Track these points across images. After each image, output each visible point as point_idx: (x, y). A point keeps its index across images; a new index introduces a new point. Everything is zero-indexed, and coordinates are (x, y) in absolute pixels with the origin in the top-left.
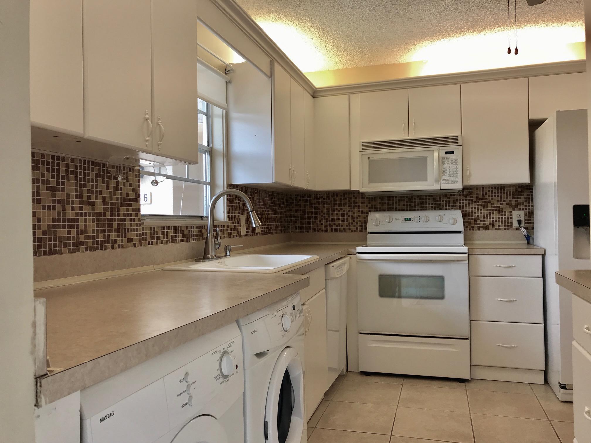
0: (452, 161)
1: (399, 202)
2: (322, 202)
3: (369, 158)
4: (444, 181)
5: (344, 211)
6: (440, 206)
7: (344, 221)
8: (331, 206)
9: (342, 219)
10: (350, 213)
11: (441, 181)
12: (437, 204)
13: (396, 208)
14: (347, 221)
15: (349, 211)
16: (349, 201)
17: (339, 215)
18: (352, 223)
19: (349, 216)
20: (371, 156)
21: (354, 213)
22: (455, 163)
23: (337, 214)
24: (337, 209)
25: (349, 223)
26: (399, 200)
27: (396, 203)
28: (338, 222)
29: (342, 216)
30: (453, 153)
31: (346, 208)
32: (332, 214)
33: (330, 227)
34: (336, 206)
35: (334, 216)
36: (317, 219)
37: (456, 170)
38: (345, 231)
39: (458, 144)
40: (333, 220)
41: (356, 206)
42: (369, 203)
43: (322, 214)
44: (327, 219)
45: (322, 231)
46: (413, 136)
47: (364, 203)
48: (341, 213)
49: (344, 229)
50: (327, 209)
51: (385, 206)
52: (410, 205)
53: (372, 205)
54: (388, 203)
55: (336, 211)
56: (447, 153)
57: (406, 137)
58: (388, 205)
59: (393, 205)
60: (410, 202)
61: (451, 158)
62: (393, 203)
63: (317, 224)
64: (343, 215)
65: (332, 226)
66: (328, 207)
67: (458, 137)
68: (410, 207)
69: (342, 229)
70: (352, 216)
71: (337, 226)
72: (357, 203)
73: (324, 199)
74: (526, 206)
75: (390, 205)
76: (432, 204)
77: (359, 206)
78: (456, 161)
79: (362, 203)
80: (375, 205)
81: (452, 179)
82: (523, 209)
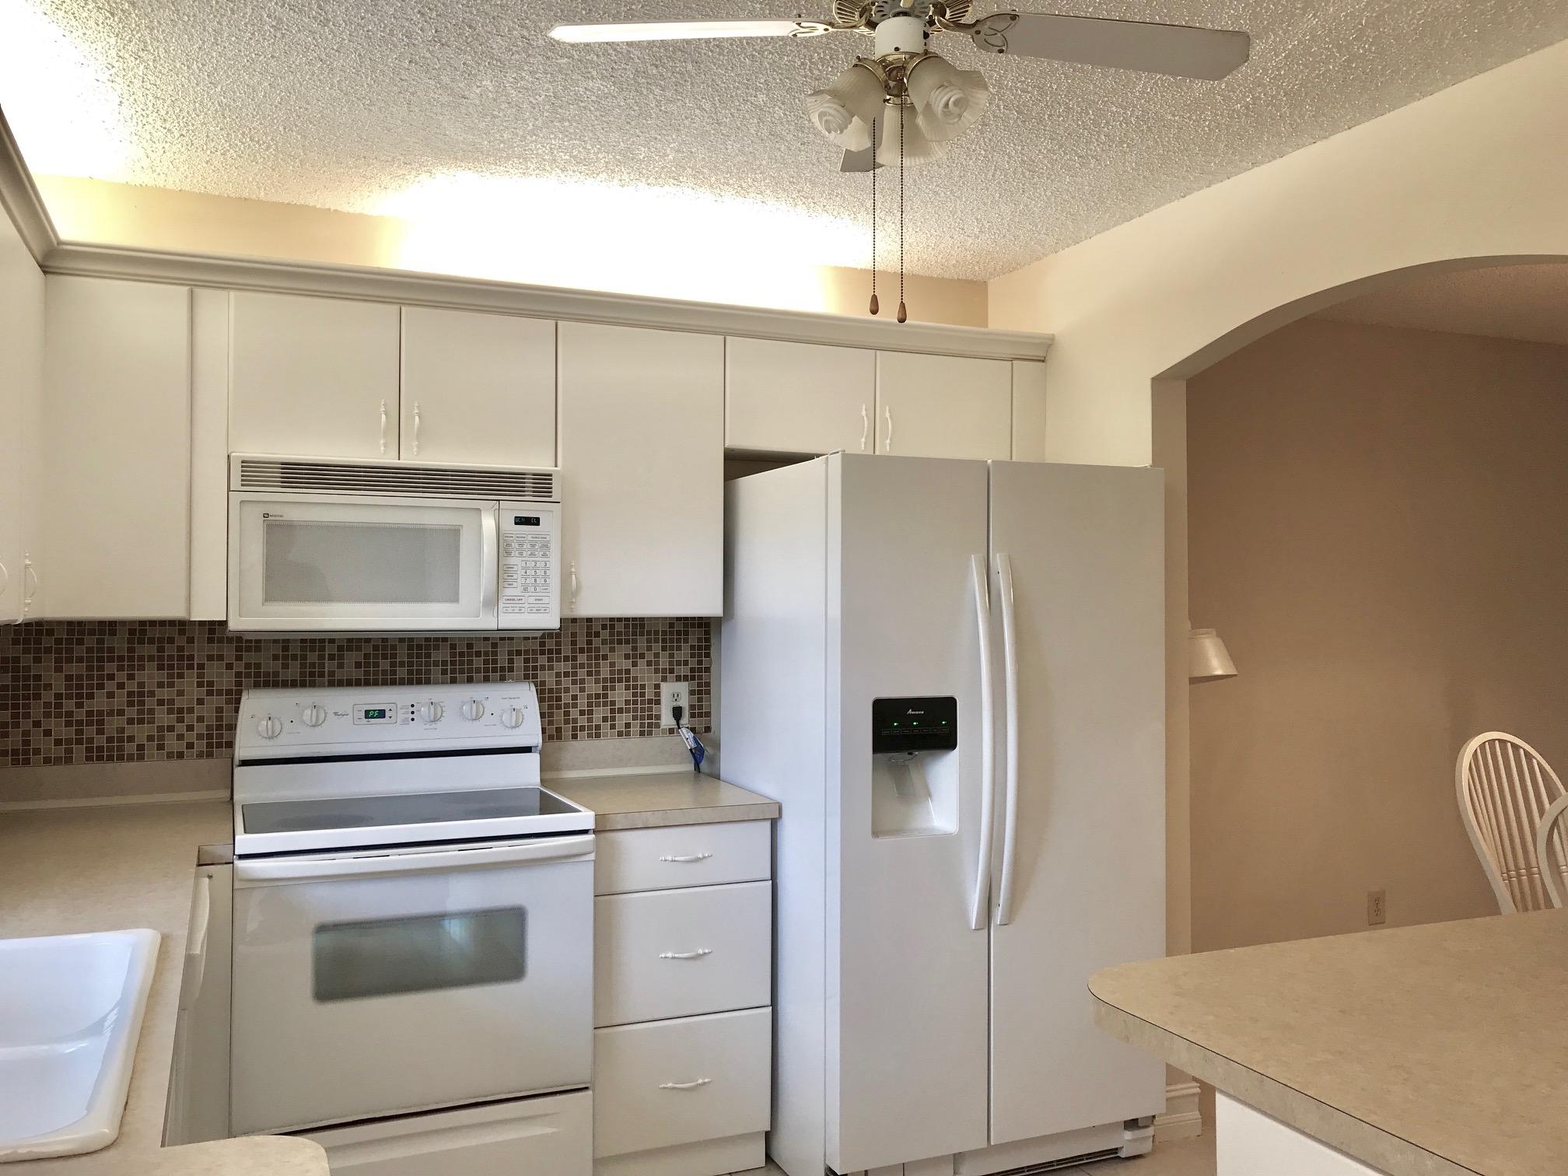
0: (533, 546)
1: (341, 657)
2: (48, 650)
3: (266, 515)
4: (507, 605)
5: (141, 685)
6: (470, 670)
7: (141, 721)
8: (90, 668)
9: (132, 712)
10: (165, 693)
11: (501, 605)
12: (462, 663)
13: (332, 674)
14: (151, 721)
15: (161, 685)
16: (161, 650)
17: (120, 700)
18: (171, 729)
19: (161, 702)
20: (270, 510)
21: (181, 693)
22: (542, 553)
23: (111, 695)
24: (111, 677)
25: (160, 729)
26: (340, 648)
27: (332, 657)
28: (113, 724)
29: (131, 704)
30: (535, 522)
31: (150, 676)
32: (91, 696)
33: (79, 742)
34: (110, 668)
35: (99, 702)
36: (27, 716)
37: (545, 572)
38: (141, 758)
39: (550, 497)
40: (97, 719)
41: (190, 667)
42: (239, 658)
43: (48, 696)
44: (70, 714)
45: (47, 761)
46: (412, 457)
47: (220, 658)
48: (130, 694)
49: (141, 747)
50: (69, 678)
51: (294, 670)
52: (376, 665)
53: (248, 666)
54: (304, 657)
55: (111, 687)
56: (521, 521)
57: (389, 459)
58: (303, 666)
59: (322, 666)
60: (376, 656)
61: (529, 538)
62: (321, 657)
63: (26, 733)
64: (137, 698)
65: (90, 740)
66: (74, 669)
67: (551, 475)
68: (376, 673)
69: (130, 748)
70: (171, 702)
71: (110, 740)
72: (191, 658)
73: (58, 641)
74: (692, 670)
75: (313, 665)
76: (445, 663)
77: (201, 666)
78: (546, 546)
79: (210, 658)
80: (258, 666)
81: (532, 600)
82: (686, 678)
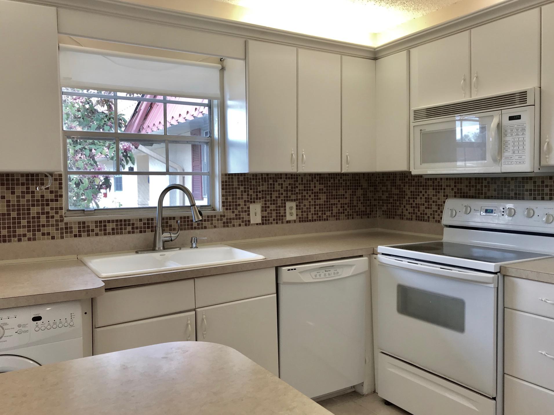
0: (517, 130)
1: (489, 186)
2: (407, 183)
3: (421, 130)
4: (506, 161)
5: (428, 195)
7: (429, 208)
8: (416, 189)
9: (426, 205)
10: (434, 198)
11: (503, 161)
13: (486, 193)
14: (431, 209)
15: (433, 195)
16: (433, 183)
17: (423, 200)
18: (436, 211)
19: (434, 202)
20: (423, 128)
21: (439, 199)
22: (522, 133)
23: (421, 198)
24: (421, 192)
25: (434, 211)
26: (488, 183)
27: (485, 186)
28: (422, 208)
29: (426, 202)
30: (518, 117)
31: (431, 192)
32: (416, 198)
33: (414, 213)
34: (421, 189)
35: (418, 201)
36: (402, 204)
37: (523, 143)
38: (429, 221)
39: (526, 103)
40: (418, 206)
41: (441, 189)
42: (455, 186)
43: (407, 198)
44: (412, 204)
45: (407, 219)
46: (476, 96)
47: (450, 186)
48: (426, 198)
49: (429, 217)
50: (411, 192)
51: (472, 192)
52: (502, 190)
53: (458, 189)
54: (476, 186)
55: (421, 195)
56: (511, 118)
57: (467, 99)
58: (476, 190)
59: (482, 190)
60: (502, 186)
61: (516, 126)
62: (482, 186)
63: (402, 209)
64: (427, 200)
65: (417, 213)
66: (413, 189)
67: (526, 92)
69: (426, 217)
70: (436, 202)
71: (421, 214)
72: (441, 186)
73: (409, 180)
75: (479, 189)
77: (444, 189)
78: (524, 129)
79: (447, 186)
80: (461, 189)
81: (517, 157)
